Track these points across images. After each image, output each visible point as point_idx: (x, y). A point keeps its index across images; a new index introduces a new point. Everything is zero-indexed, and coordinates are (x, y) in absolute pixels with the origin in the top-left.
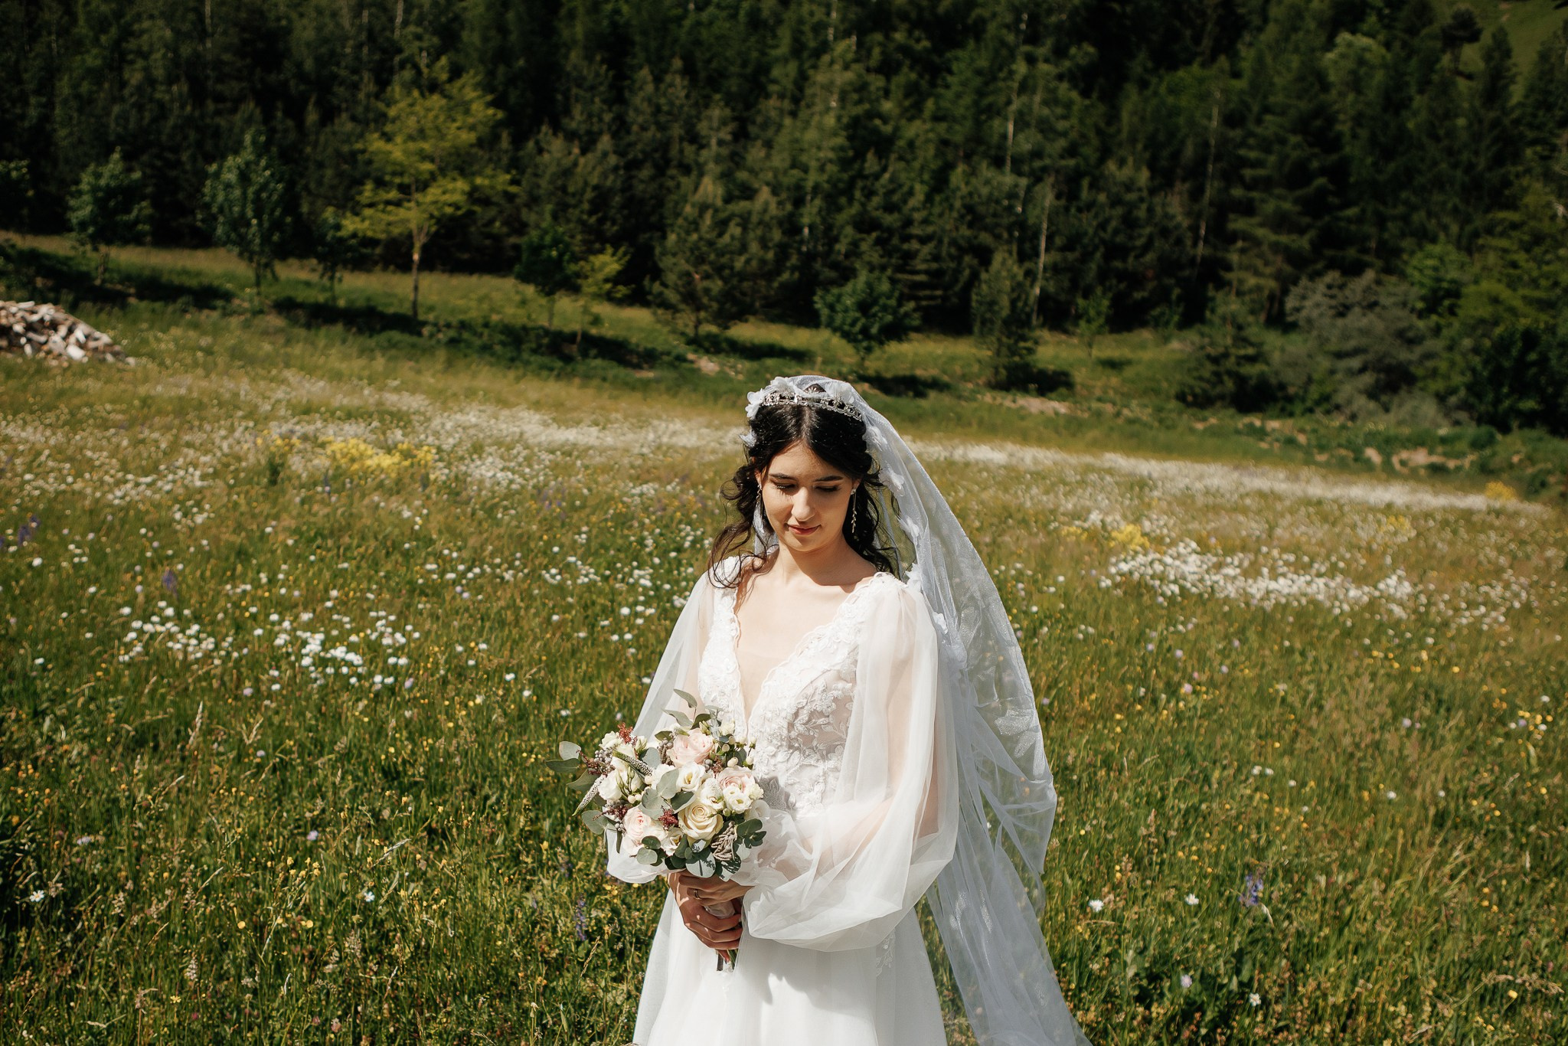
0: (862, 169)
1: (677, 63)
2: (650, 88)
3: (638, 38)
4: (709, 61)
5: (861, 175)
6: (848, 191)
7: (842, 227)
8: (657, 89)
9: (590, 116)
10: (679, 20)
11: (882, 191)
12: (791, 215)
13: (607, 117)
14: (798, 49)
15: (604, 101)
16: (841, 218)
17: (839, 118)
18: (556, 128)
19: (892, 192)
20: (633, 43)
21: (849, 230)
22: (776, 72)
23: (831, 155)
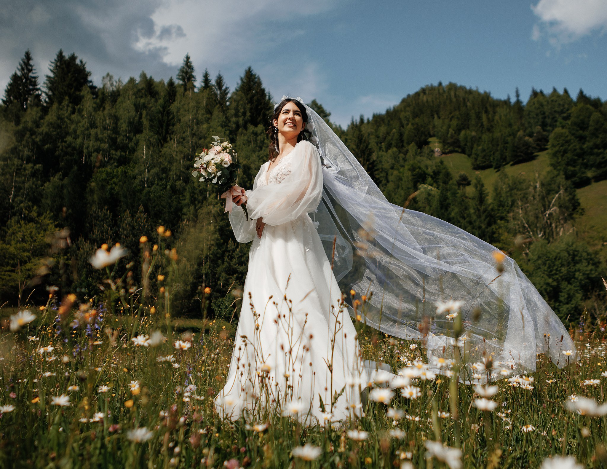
0: (227, 247)
1: (141, 208)
2: (129, 219)
3: (122, 199)
4: (155, 207)
5: (226, 250)
6: (222, 257)
7: (220, 273)
8: (133, 220)
9: (102, 232)
10: (141, 191)
11: (236, 257)
12: (197, 270)
13: (110, 232)
14: (193, 201)
15: (109, 226)
16: (219, 269)
17: (215, 227)
18: (86, 238)
19: (241, 256)
20: (120, 202)
21: (224, 274)
22: (185, 210)
23: (213, 242)
